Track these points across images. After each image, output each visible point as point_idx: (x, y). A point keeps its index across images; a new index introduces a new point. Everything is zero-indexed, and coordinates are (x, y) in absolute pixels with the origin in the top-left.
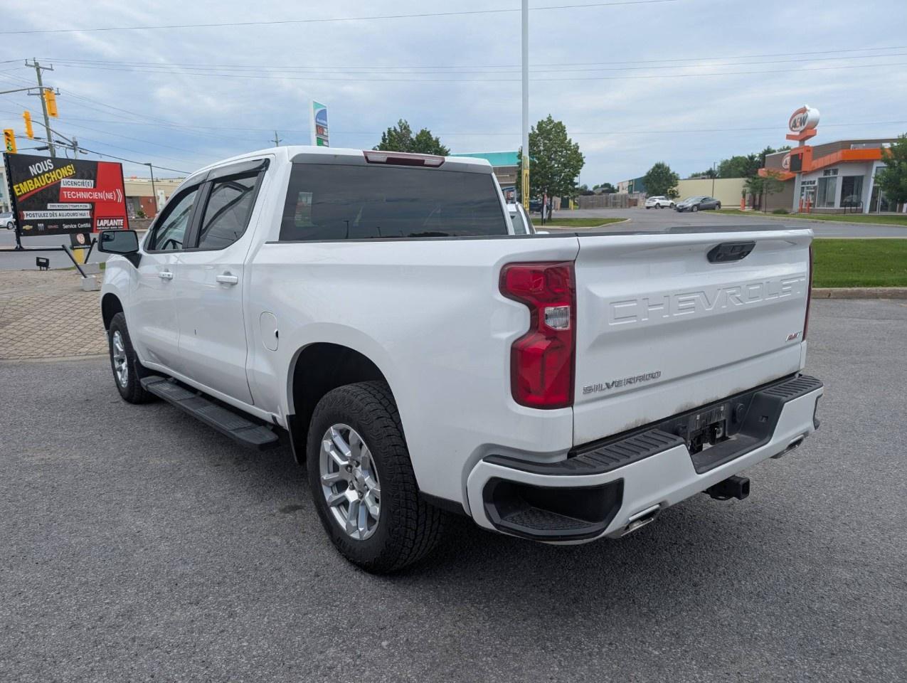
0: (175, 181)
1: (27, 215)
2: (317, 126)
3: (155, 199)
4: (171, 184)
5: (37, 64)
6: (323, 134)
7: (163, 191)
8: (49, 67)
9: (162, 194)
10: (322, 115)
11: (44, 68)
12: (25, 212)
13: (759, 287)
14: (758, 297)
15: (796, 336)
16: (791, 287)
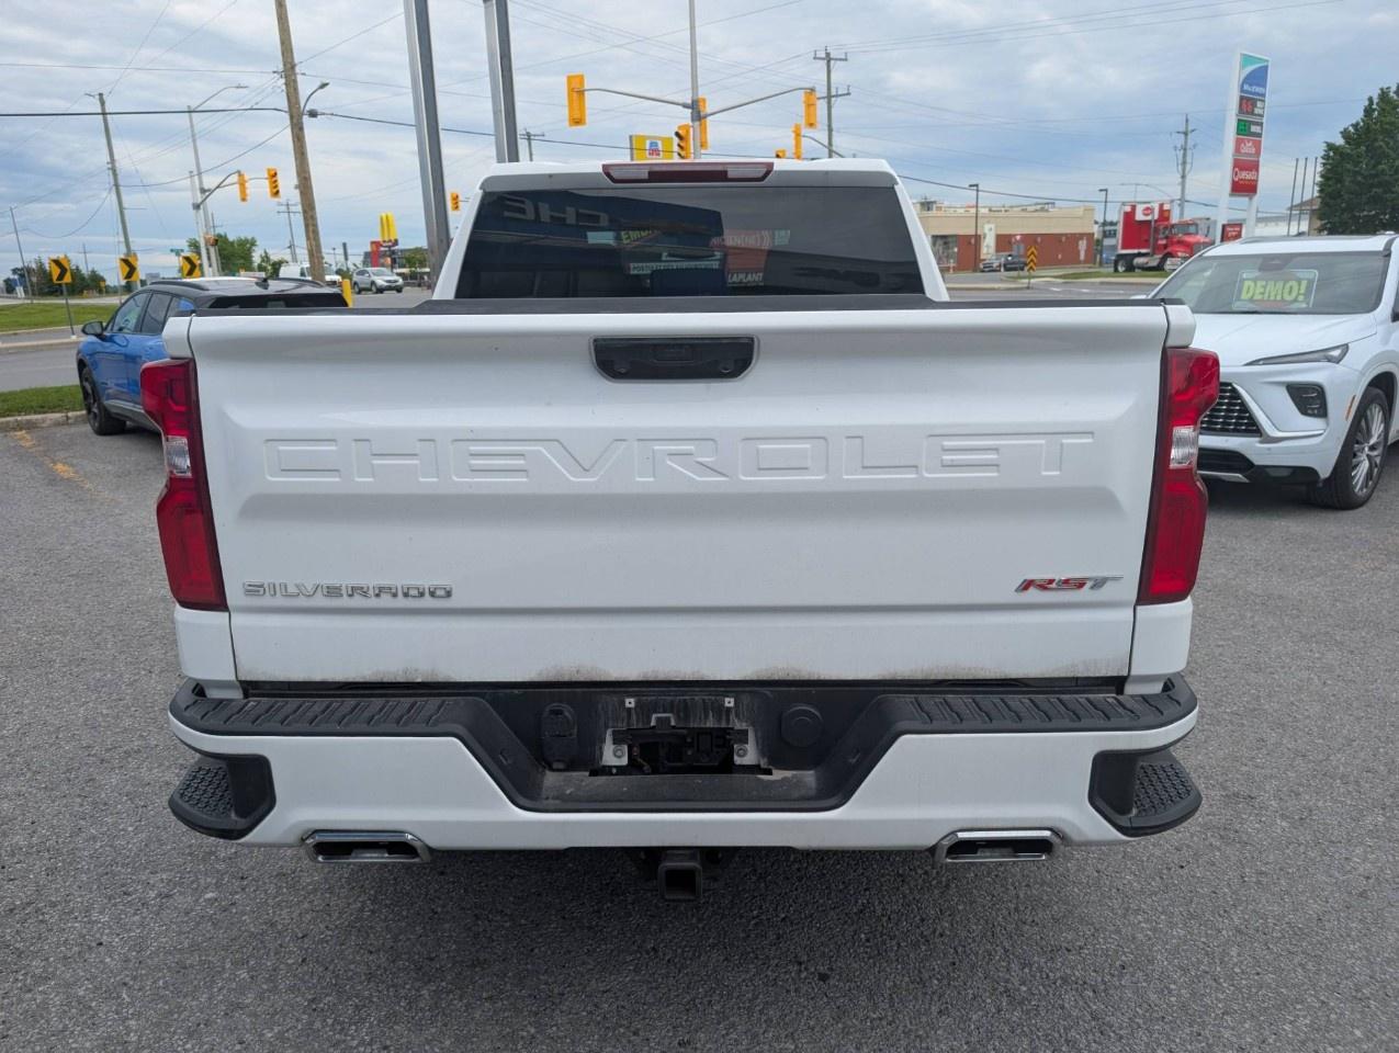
0: (1029, 208)
1: (635, 268)
2: (1242, 98)
3: (978, 238)
4: (1023, 214)
5: (828, 54)
6: (1252, 113)
7: (993, 226)
8: (843, 57)
9: (991, 229)
10: (1258, 77)
11: (836, 59)
12: (632, 265)
13: (808, 446)
14: (806, 469)
15: (1080, 584)
16: (995, 457)
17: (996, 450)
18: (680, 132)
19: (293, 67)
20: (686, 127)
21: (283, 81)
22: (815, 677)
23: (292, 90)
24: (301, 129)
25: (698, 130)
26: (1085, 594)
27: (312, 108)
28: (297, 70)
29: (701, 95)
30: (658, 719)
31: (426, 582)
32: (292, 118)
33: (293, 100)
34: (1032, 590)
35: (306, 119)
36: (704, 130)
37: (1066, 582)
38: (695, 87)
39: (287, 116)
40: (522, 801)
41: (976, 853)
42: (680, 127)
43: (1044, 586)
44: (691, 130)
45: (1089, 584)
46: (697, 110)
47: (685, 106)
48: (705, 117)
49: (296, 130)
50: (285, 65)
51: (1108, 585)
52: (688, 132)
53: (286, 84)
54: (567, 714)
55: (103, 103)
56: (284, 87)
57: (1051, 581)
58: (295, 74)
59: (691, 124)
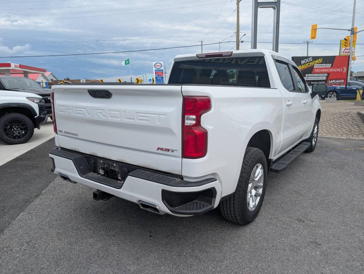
13: (117, 113)
14: (117, 117)
15: (169, 150)
16: (148, 118)
17: (147, 117)
18: (346, 38)
19: (239, 31)
20: (349, 37)
21: (236, 34)
22: (126, 163)
23: (238, 37)
24: (239, 46)
25: (352, 37)
26: (170, 153)
27: (242, 40)
28: (240, 31)
29: (355, 26)
30: (106, 166)
31: (75, 133)
32: (237, 43)
33: (238, 39)
34: (160, 150)
35: (240, 43)
36: (355, 37)
37: (165, 149)
38: (353, 24)
39: (236, 43)
40: (81, 175)
41: (148, 208)
42: (346, 37)
43: (162, 149)
44: (350, 37)
45: (171, 151)
46: (353, 31)
47: (349, 30)
48: (356, 33)
49: (237, 46)
50: (237, 31)
51: (175, 152)
52: (349, 38)
53: (237, 35)
54: (92, 161)
55: (202, 43)
56: (236, 36)
57: (163, 149)
58: (239, 33)
59: (350, 36)
